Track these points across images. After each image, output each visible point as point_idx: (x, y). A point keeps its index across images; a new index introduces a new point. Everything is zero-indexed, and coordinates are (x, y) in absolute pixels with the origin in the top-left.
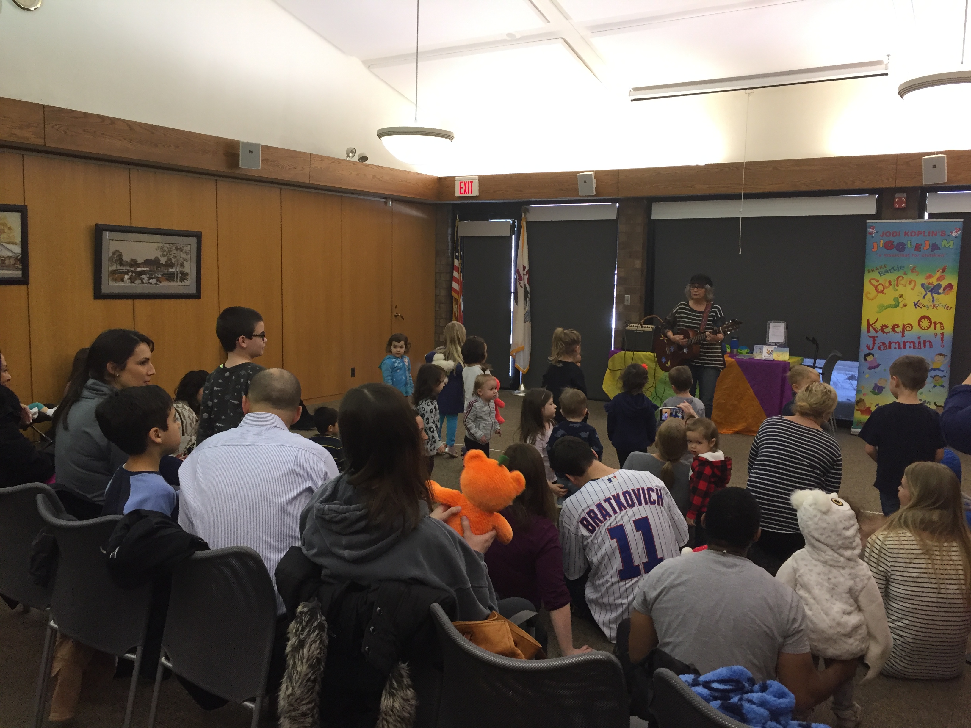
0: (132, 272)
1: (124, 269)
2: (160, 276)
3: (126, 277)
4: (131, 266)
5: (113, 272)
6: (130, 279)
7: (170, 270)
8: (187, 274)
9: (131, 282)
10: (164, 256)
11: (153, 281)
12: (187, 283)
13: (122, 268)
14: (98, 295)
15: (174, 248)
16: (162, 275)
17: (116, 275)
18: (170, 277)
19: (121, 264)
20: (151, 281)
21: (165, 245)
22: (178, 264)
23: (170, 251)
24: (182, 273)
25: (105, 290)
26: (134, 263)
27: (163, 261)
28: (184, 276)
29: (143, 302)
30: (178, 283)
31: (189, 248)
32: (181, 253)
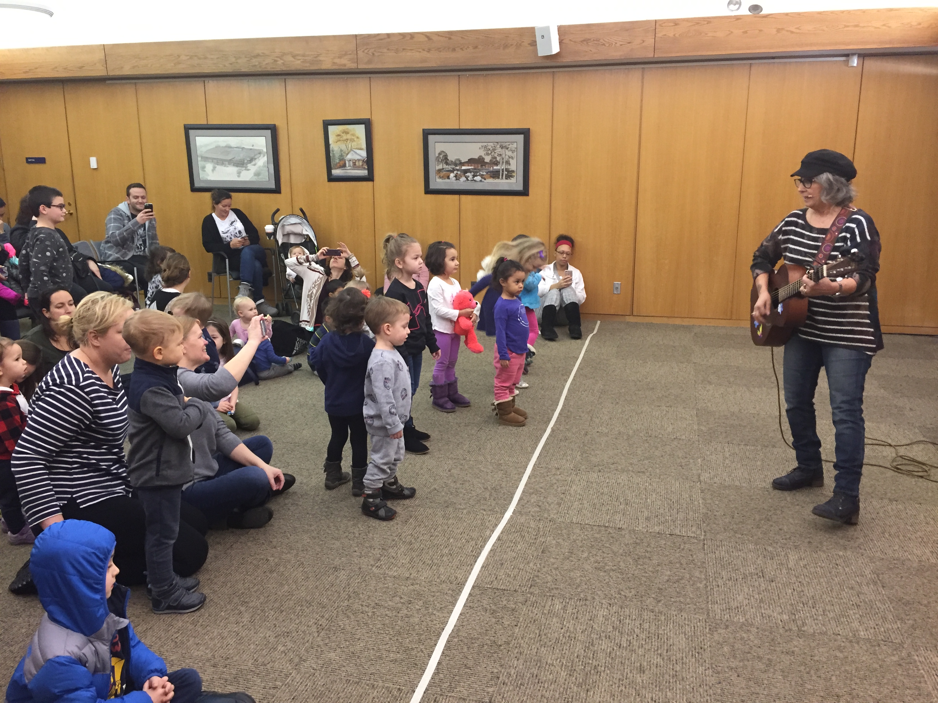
0: (458, 170)
1: (449, 168)
2: (485, 173)
3: (452, 175)
4: (456, 165)
5: (440, 171)
6: (456, 176)
7: (495, 168)
8: (513, 171)
9: (457, 179)
10: (488, 154)
11: (478, 178)
12: (513, 180)
13: (447, 167)
14: (428, 191)
15: (498, 146)
16: (487, 173)
17: (444, 174)
18: (495, 175)
19: (447, 164)
20: (475, 178)
21: (489, 144)
22: (503, 162)
23: (494, 150)
24: (507, 170)
25: (432, 186)
26: (459, 162)
27: (487, 159)
28: (509, 174)
29: (469, 197)
30: (504, 181)
31: (515, 145)
32: (507, 151)
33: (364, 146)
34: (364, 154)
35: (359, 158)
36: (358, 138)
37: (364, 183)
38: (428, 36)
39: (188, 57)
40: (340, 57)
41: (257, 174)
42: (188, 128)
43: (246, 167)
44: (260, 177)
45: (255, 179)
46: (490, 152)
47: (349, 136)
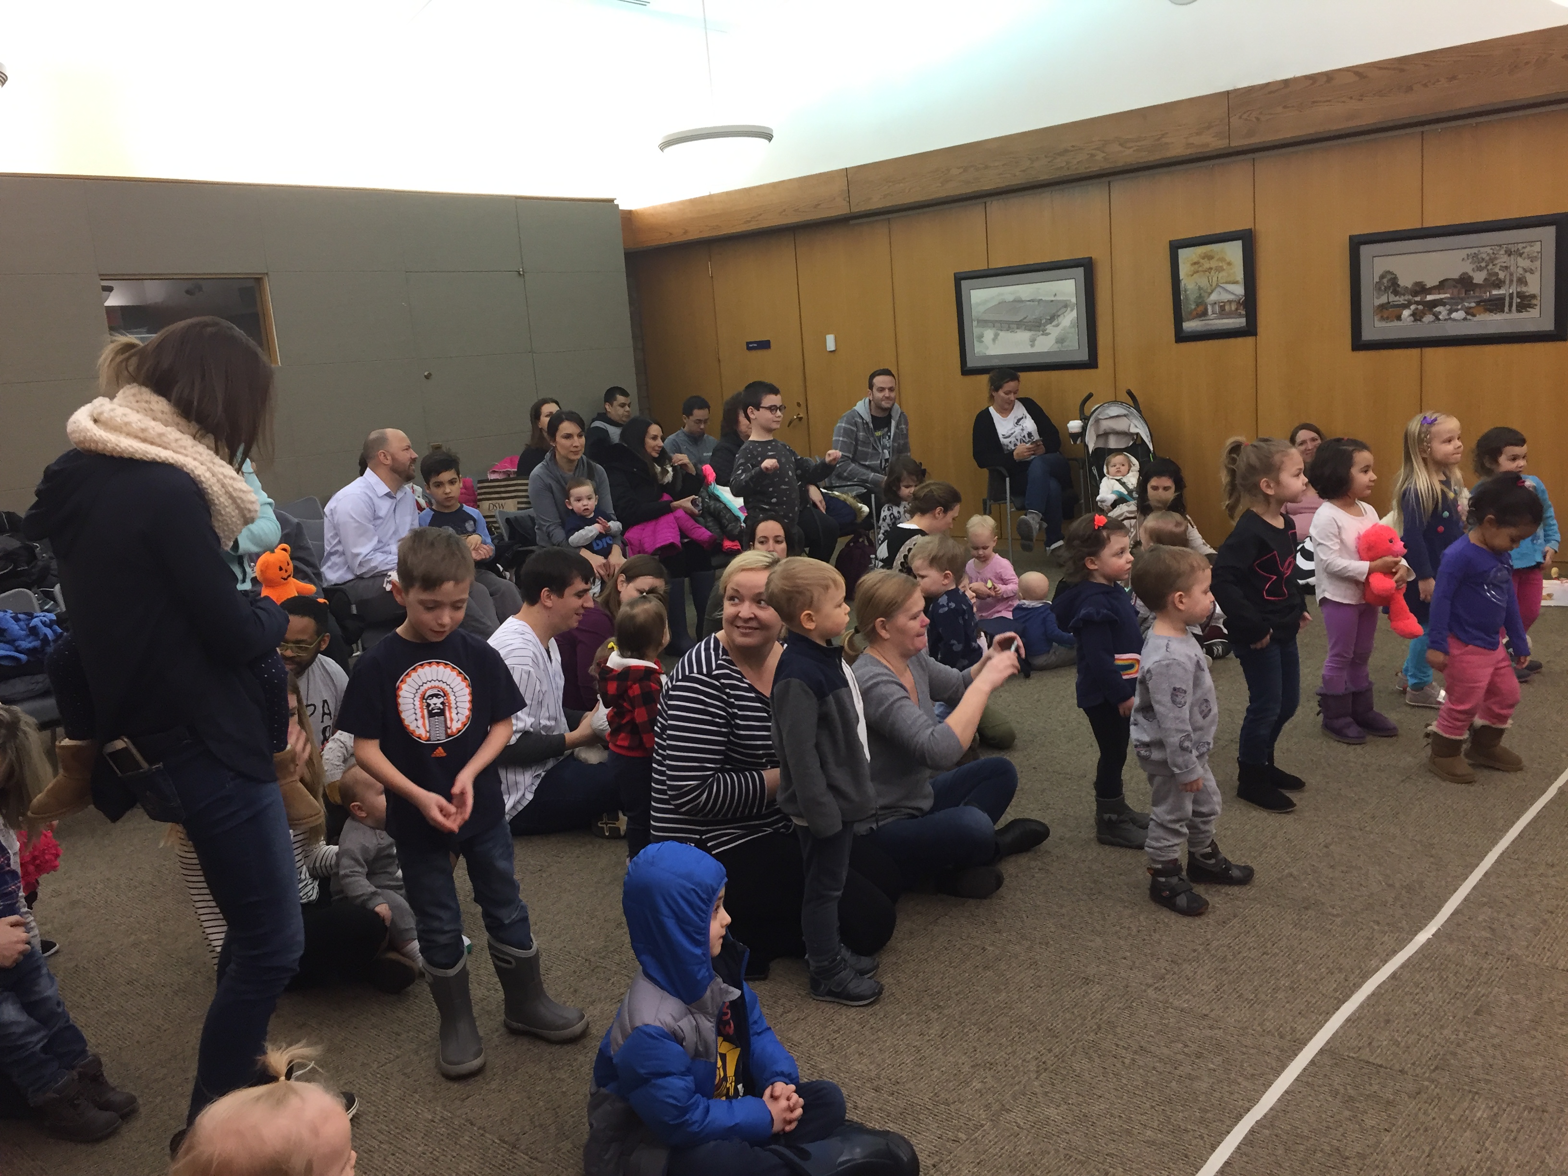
0: (1417, 303)
1: (1401, 300)
2: (1473, 305)
3: (1406, 313)
4: (1415, 293)
5: (1382, 307)
6: (1413, 314)
7: (1495, 292)
8: (1534, 297)
9: (1415, 320)
10: (1480, 269)
11: (1459, 315)
12: (1534, 313)
13: (1397, 298)
14: (1359, 344)
15: (1502, 252)
16: (1478, 303)
17: (1390, 312)
18: (1496, 305)
19: (1396, 293)
20: (1454, 315)
21: (1482, 250)
22: (1511, 281)
23: (1492, 260)
24: (1520, 295)
25: (1367, 335)
26: (1420, 289)
27: (1479, 278)
28: (1525, 302)
29: (1441, 351)
30: (1515, 315)
31: (1537, 247)
32: (1519, 259)
33: (1240, 275)
34: (1239, 290)
35: (1231, 297)
36: (1229, 264)
37: (1240, 340)
38: (1359, 73)
39: (961, 170)
40: (1199, 134)
41: (1060, 340)
42: (959, 279)
43: (1044, 331)
44: (1065, 344)
45: (1056, 348)
46: (1483, 264)
47: (1213, 264)
